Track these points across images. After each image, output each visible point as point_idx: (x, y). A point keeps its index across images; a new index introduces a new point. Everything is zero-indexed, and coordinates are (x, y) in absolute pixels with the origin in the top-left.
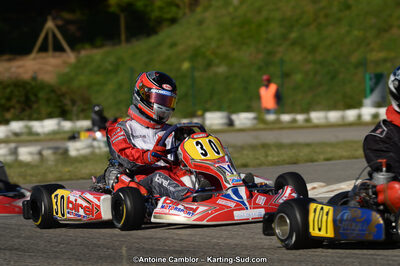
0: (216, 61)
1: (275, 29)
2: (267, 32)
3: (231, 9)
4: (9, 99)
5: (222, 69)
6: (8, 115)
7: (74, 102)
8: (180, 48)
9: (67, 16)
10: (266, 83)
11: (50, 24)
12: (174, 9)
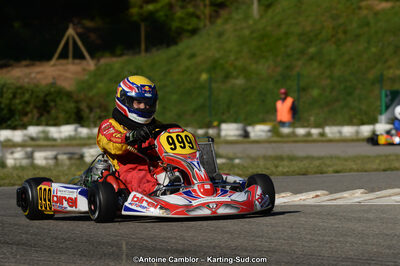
0: (235, 73)
1: (295, 44)
2: (286, 46)
3: (251, 22)
4: (27, 103)
5: (240, 82)
6: (25, 119)
7: (91, 109)
8: (199, 59)
9: (88, 23)
10: (283, 96)
11: (71, 32)
12: (194, 21)
